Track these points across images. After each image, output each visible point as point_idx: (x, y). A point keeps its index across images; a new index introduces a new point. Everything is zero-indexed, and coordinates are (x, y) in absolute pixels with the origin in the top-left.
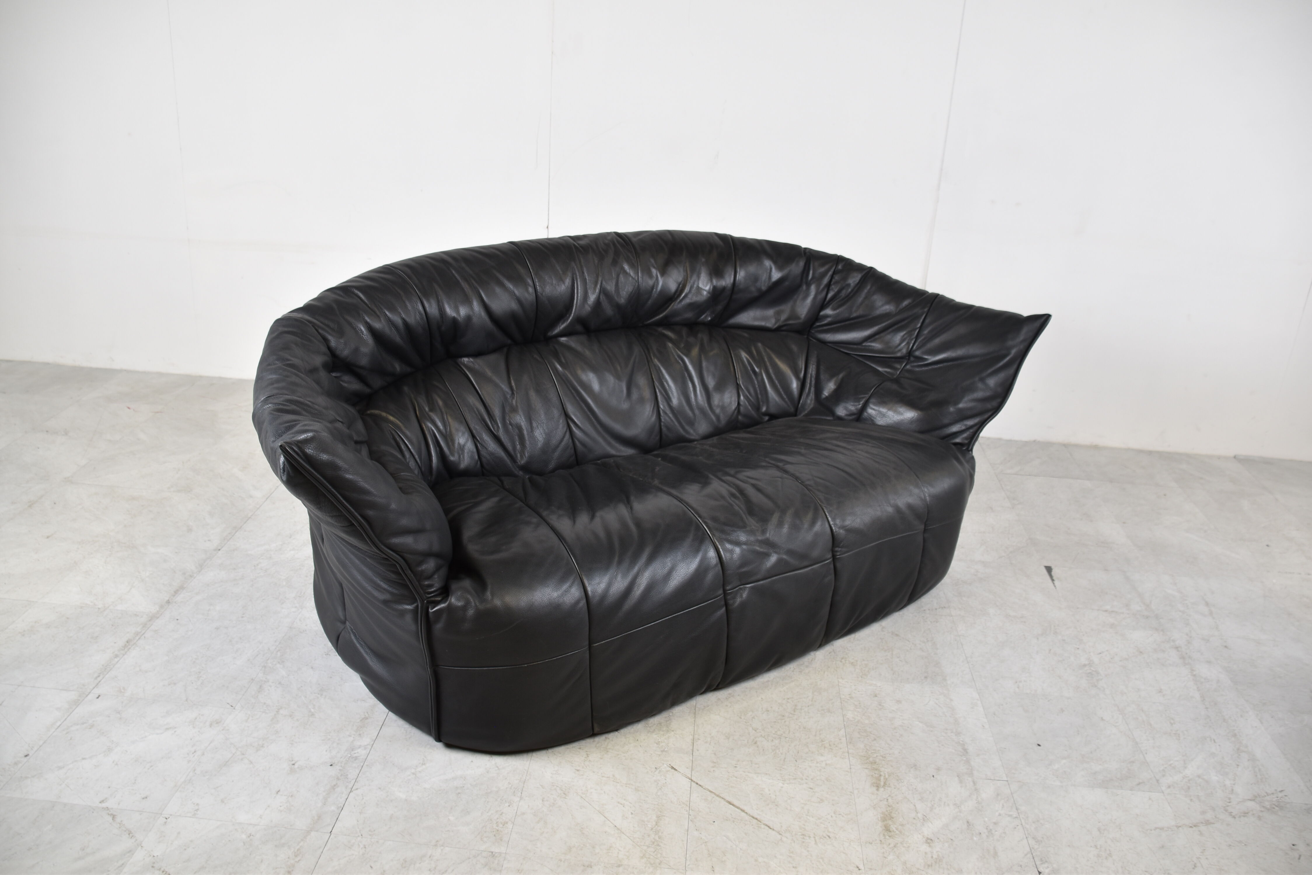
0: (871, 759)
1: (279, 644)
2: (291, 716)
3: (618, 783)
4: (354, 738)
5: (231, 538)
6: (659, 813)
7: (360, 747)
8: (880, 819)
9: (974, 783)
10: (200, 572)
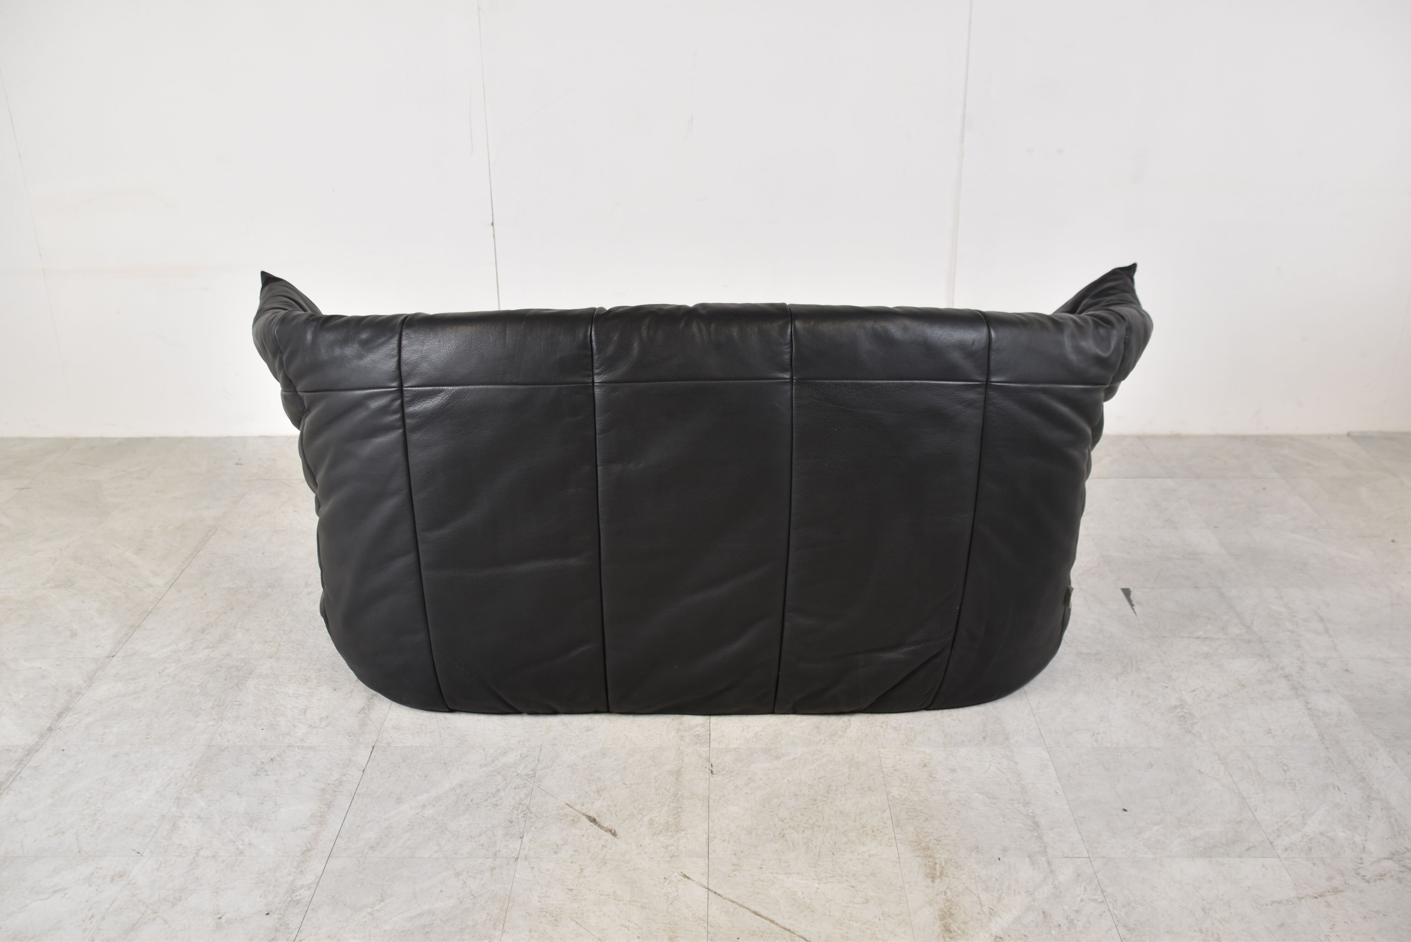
0: (923, 844)
1: (195, 768)
2: (214, 857)
3: (620, 901)
4: (294, 876)
5: (128, 640)
6: (672, 934)
7: (302, 887)
8: (937, 917)
9: (1049, 863)
10: (89, 686)
